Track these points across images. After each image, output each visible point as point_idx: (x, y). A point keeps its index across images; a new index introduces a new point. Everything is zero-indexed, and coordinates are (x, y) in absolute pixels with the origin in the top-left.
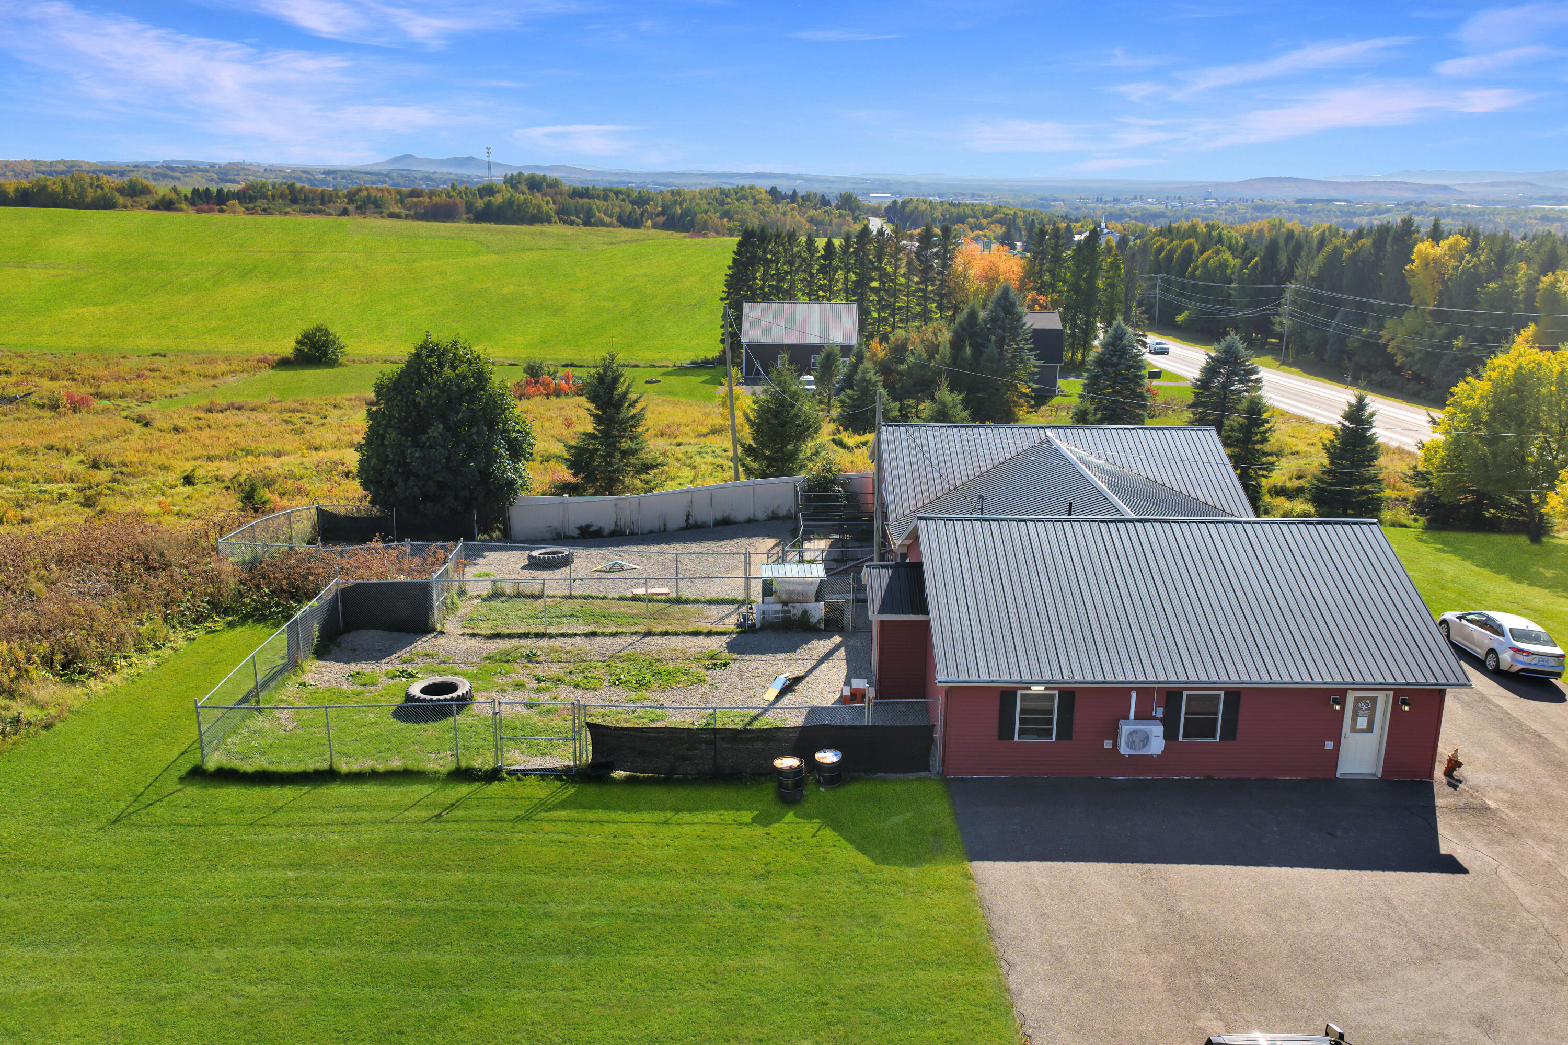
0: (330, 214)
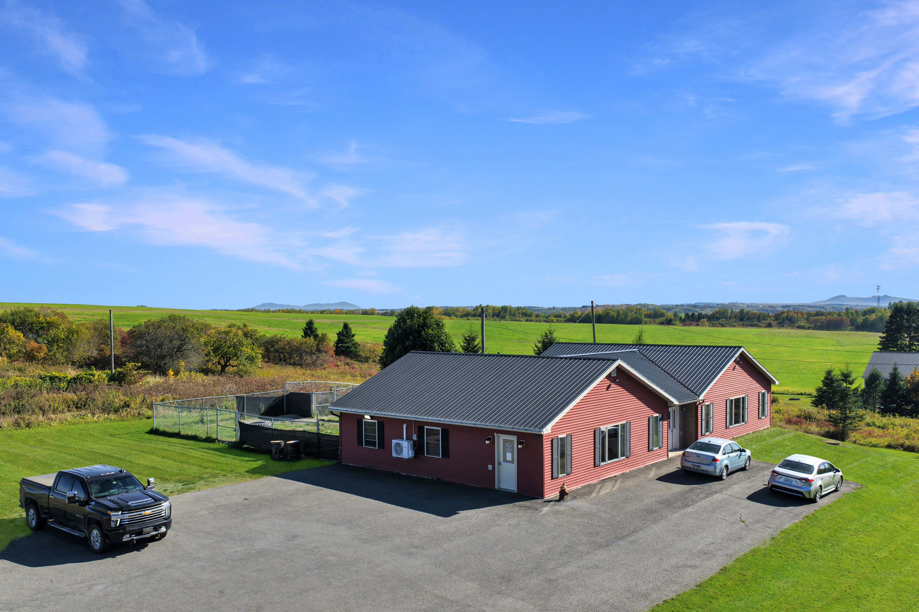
0: (761, 327)
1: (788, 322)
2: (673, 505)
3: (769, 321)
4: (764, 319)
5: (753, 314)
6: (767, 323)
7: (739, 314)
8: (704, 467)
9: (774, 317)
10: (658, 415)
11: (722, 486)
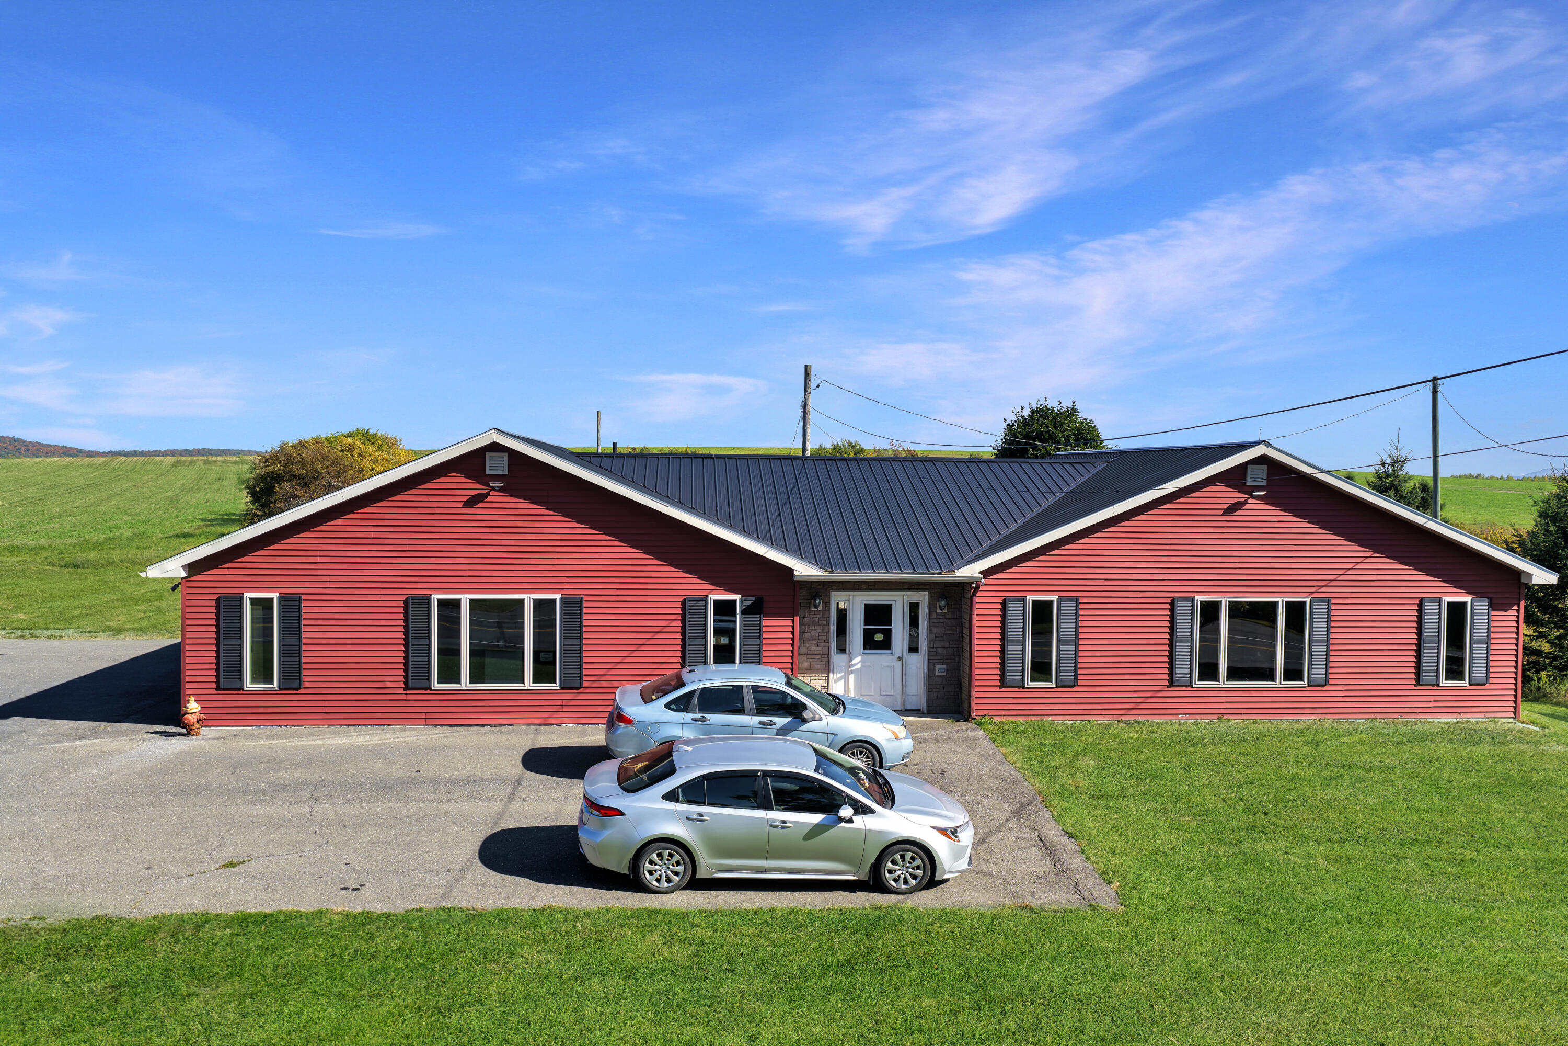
10: (735, 597)
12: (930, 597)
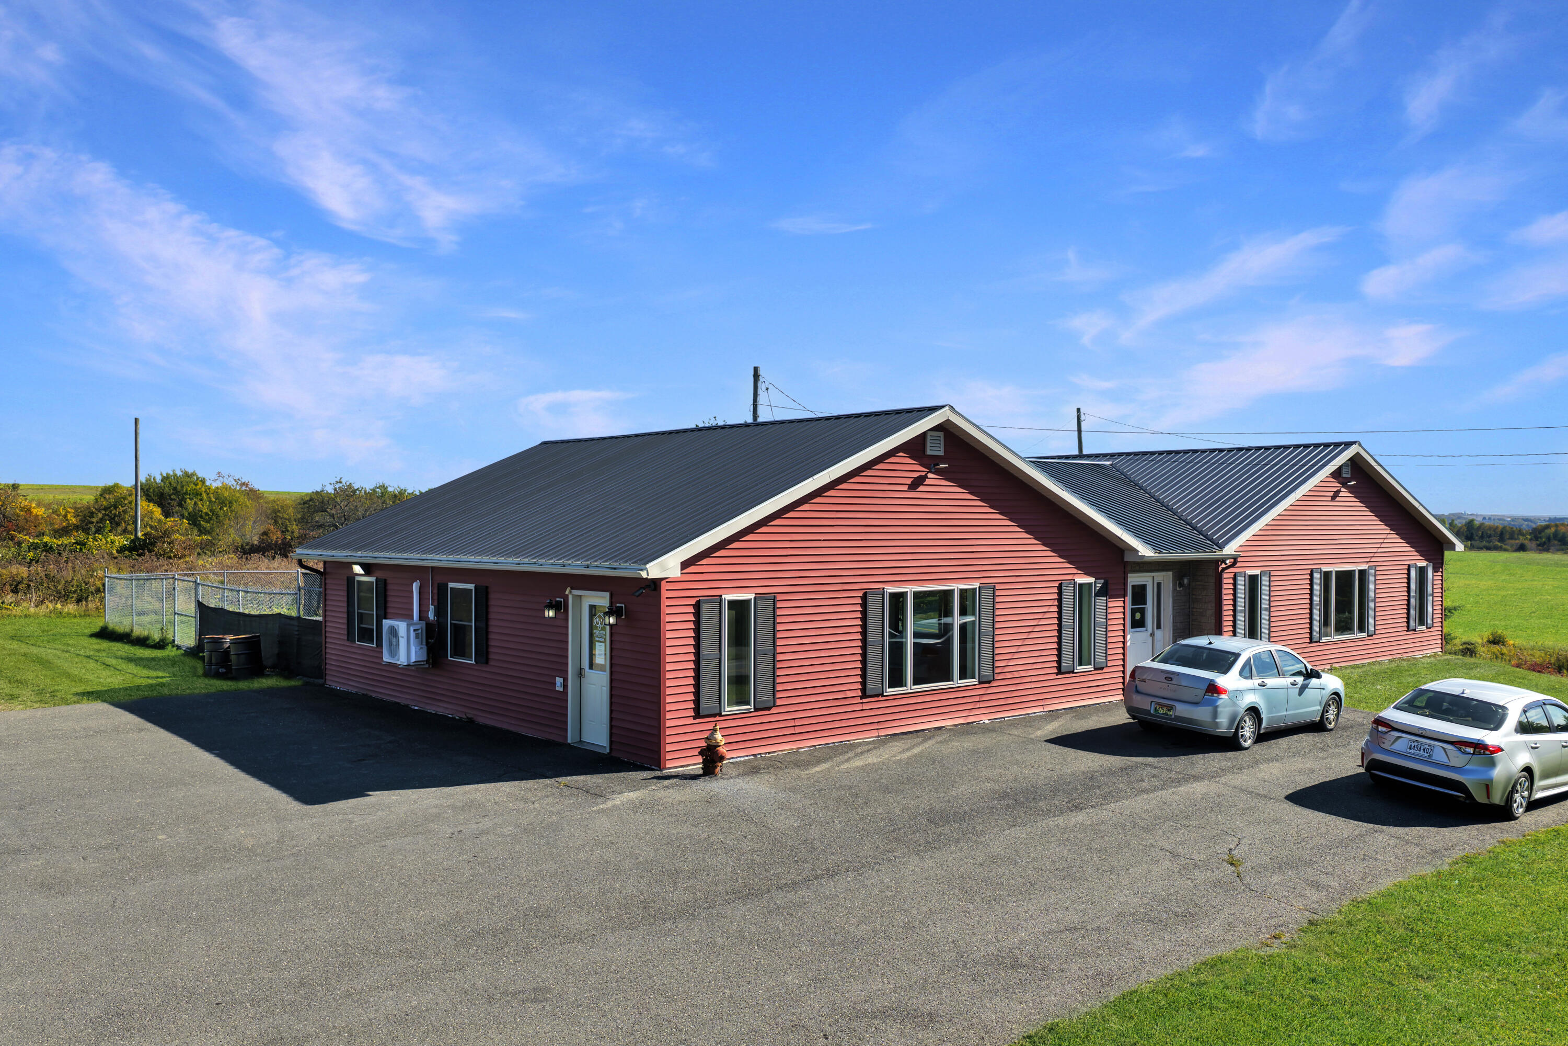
0: (1505, 550)
1: (1556, 542)
2: (1032, 805)
3: (1521, 539)
4: (1512, 538)
5: (1490, 528)
6: (1518, 543)
7: (1465, 528)
8: (1182, 710)
9: (1530, 534)
10: (1091, 580)
11: (1224, 764)
12: (1174, 577)
